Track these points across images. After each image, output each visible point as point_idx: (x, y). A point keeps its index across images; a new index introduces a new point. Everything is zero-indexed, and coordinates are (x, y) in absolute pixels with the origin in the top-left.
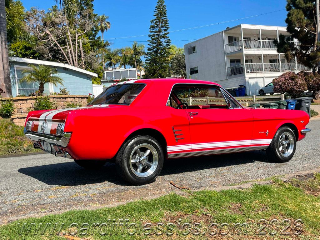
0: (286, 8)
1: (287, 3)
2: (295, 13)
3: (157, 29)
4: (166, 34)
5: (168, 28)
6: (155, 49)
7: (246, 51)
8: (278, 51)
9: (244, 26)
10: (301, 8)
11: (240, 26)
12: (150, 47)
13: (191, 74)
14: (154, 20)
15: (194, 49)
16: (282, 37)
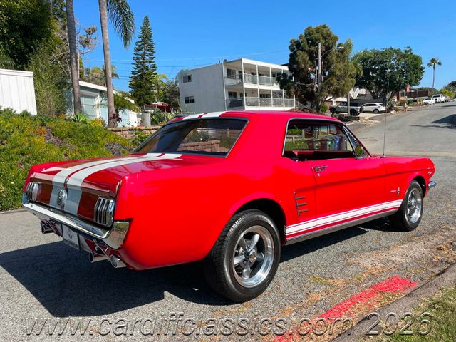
0: (289, 48)
1: (290, 44)
2: (301, 55)
3: (141, 53)
4: (152, 58)
5: (153, 52)
6: (140, 74)
7: (247, 85)
8: (281, 88)
9: (244, 61)
10: (305, 51)
11: (241, 60)
12: (134, 70)
13: (186, 103)
14: (139, 42)
15: (190, 78)
16: (285, 75)
